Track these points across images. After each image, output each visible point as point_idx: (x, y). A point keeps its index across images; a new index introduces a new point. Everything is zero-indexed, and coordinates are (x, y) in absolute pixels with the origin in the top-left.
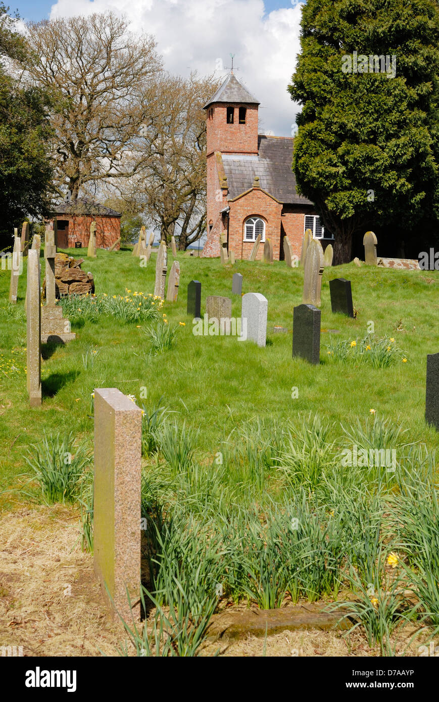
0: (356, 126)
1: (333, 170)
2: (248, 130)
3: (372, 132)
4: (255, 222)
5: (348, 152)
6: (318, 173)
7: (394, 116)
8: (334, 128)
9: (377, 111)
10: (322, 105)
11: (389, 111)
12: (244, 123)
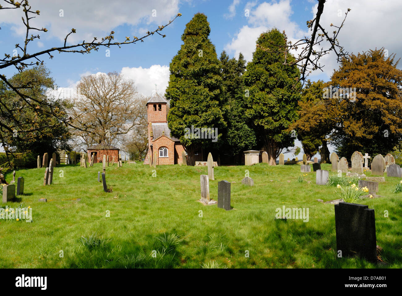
0: (189, 108)
1: (181, 126)
2: (162, 113)
3: (196, 110)
4: (163, 149)
5: (186, 119)
6: (175, 128)
7: (204, 103)
8: (180, 109)
9: (197, 102)
10: (176, 101)
11: (202, 102)
12: (161, 110)
